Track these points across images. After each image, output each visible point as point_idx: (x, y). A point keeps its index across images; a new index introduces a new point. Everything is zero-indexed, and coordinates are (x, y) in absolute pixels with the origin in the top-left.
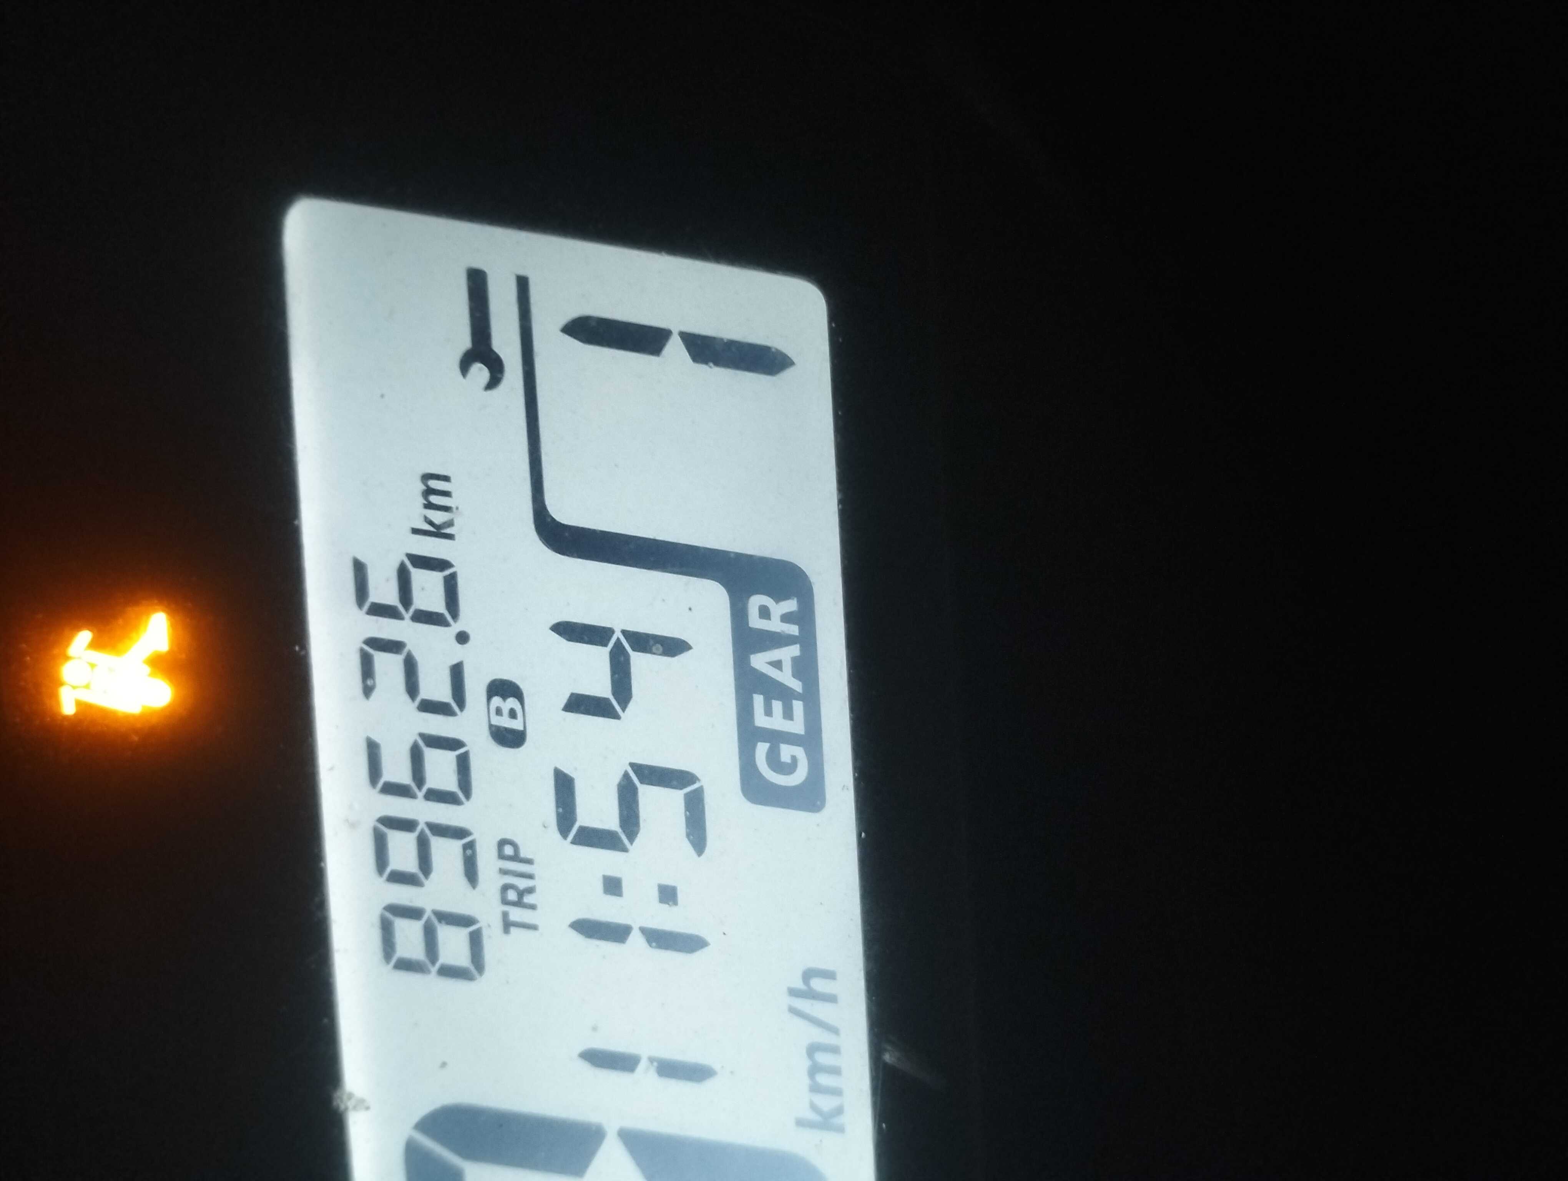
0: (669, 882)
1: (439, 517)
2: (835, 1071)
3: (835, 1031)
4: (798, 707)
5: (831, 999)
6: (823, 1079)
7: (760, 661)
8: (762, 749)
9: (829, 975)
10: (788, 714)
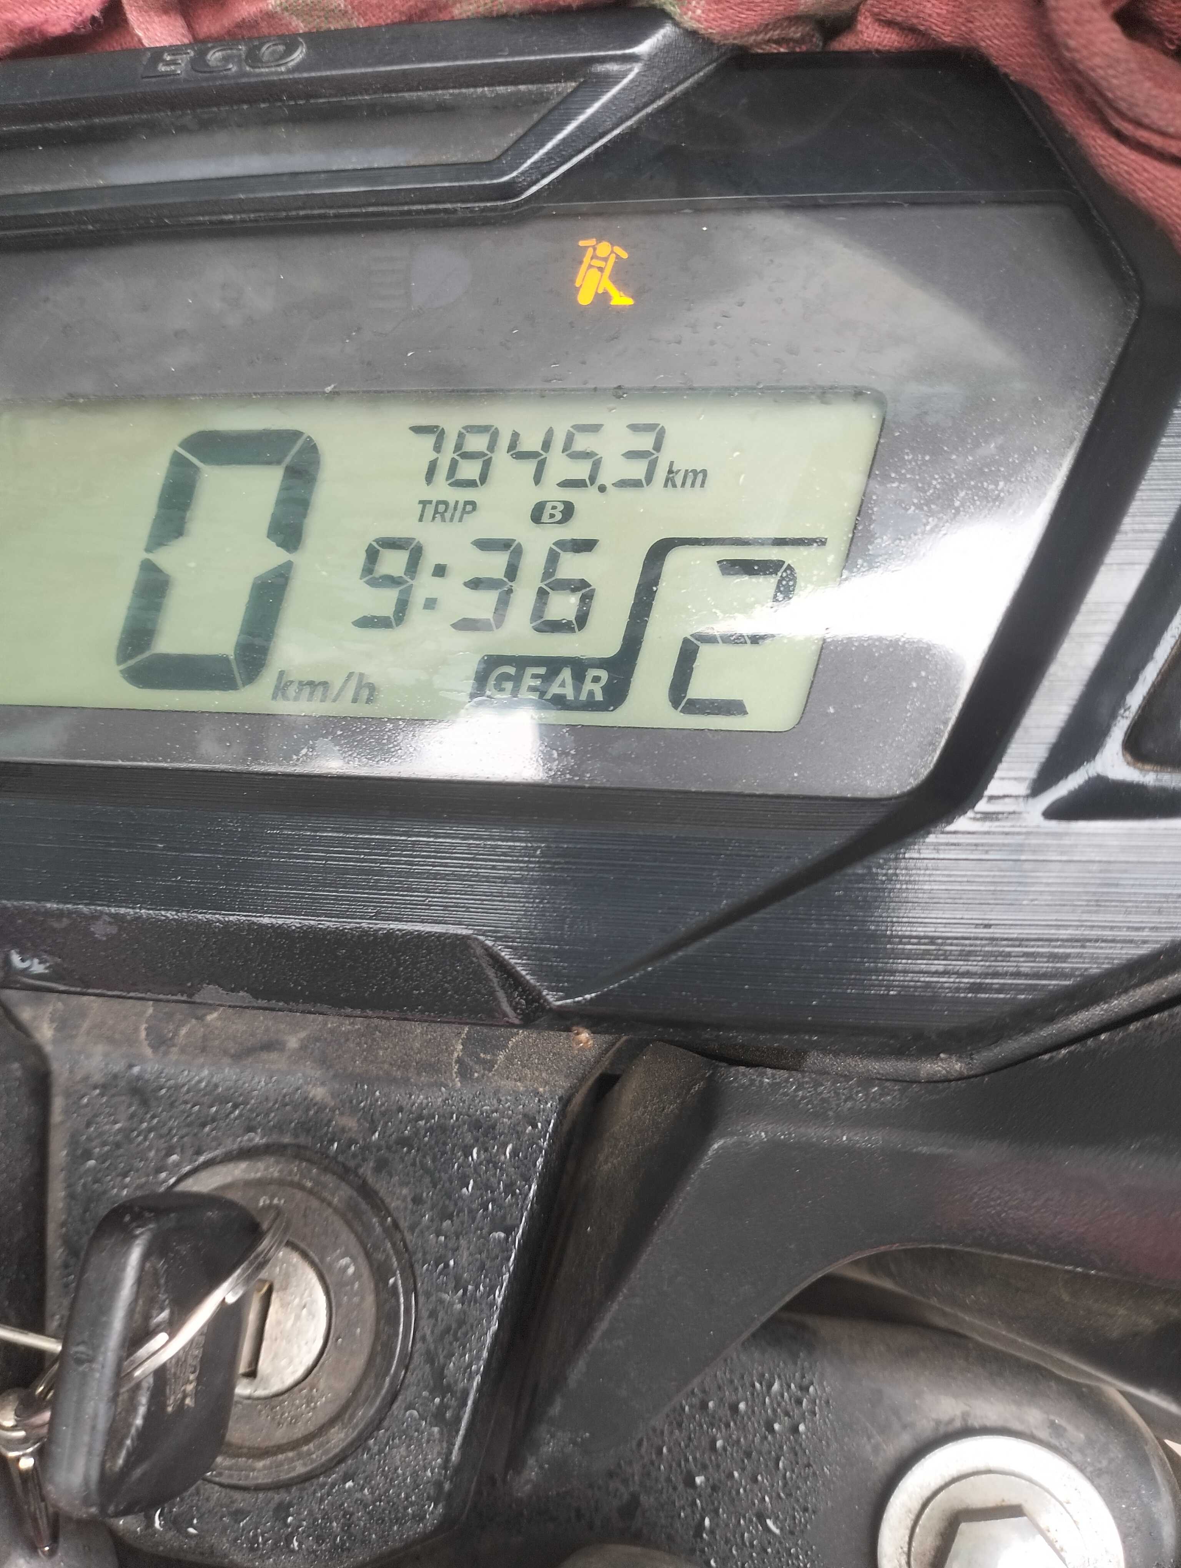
0: (440, 604)
1: (679, 480)
2: (311, 697)
3: (338, 696)
5: (355, 698)
6: (307, 689)
7: (566, 674)
8: (512, 670)
9: (370, 699)
10: (533, 689)
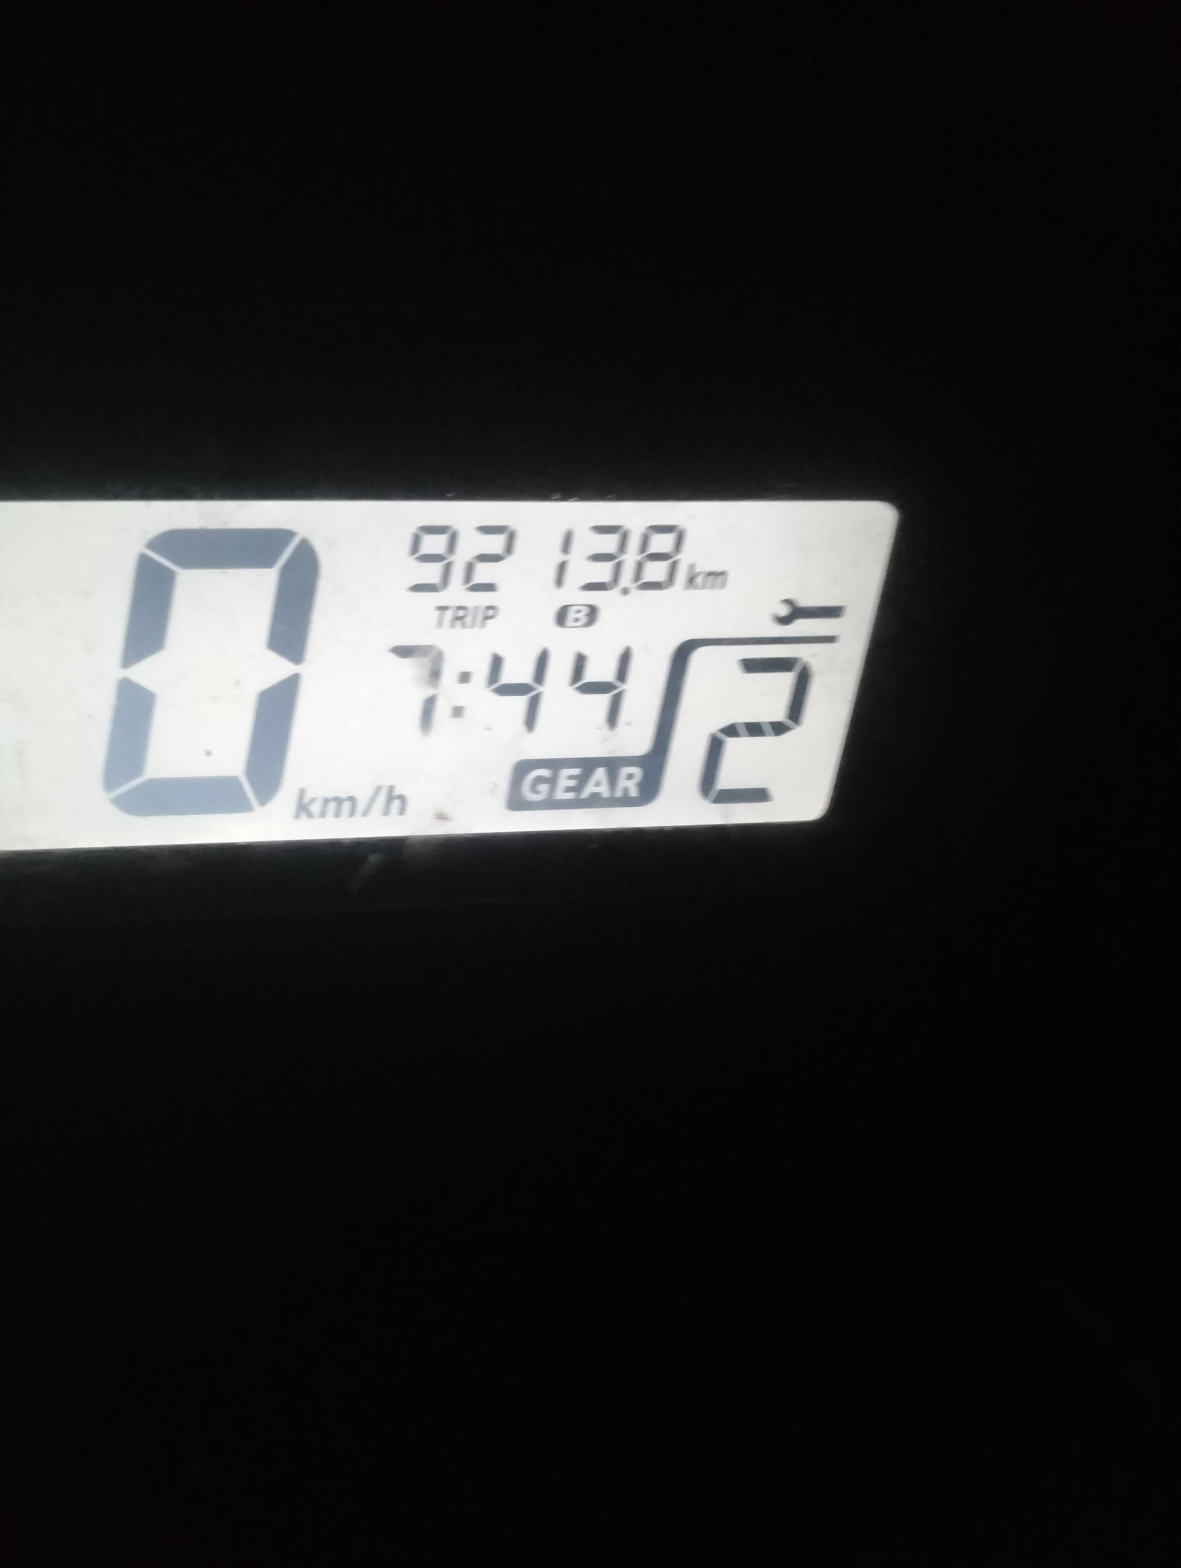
0: (468, 712)
1: (700, 581)
2: (337, 814)
3: (366, 813)
4: (570, 796)
5: (386, 813)
6: (332, 806)
7: (600, 773)
8: (547, 773)
9: (402, 811)
10: (569, 789)
